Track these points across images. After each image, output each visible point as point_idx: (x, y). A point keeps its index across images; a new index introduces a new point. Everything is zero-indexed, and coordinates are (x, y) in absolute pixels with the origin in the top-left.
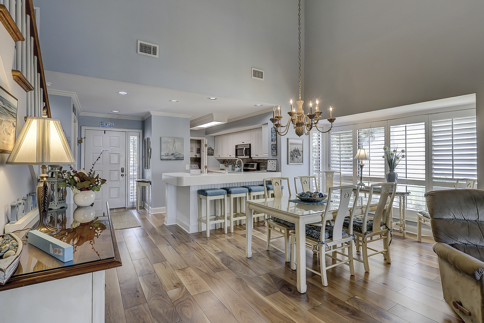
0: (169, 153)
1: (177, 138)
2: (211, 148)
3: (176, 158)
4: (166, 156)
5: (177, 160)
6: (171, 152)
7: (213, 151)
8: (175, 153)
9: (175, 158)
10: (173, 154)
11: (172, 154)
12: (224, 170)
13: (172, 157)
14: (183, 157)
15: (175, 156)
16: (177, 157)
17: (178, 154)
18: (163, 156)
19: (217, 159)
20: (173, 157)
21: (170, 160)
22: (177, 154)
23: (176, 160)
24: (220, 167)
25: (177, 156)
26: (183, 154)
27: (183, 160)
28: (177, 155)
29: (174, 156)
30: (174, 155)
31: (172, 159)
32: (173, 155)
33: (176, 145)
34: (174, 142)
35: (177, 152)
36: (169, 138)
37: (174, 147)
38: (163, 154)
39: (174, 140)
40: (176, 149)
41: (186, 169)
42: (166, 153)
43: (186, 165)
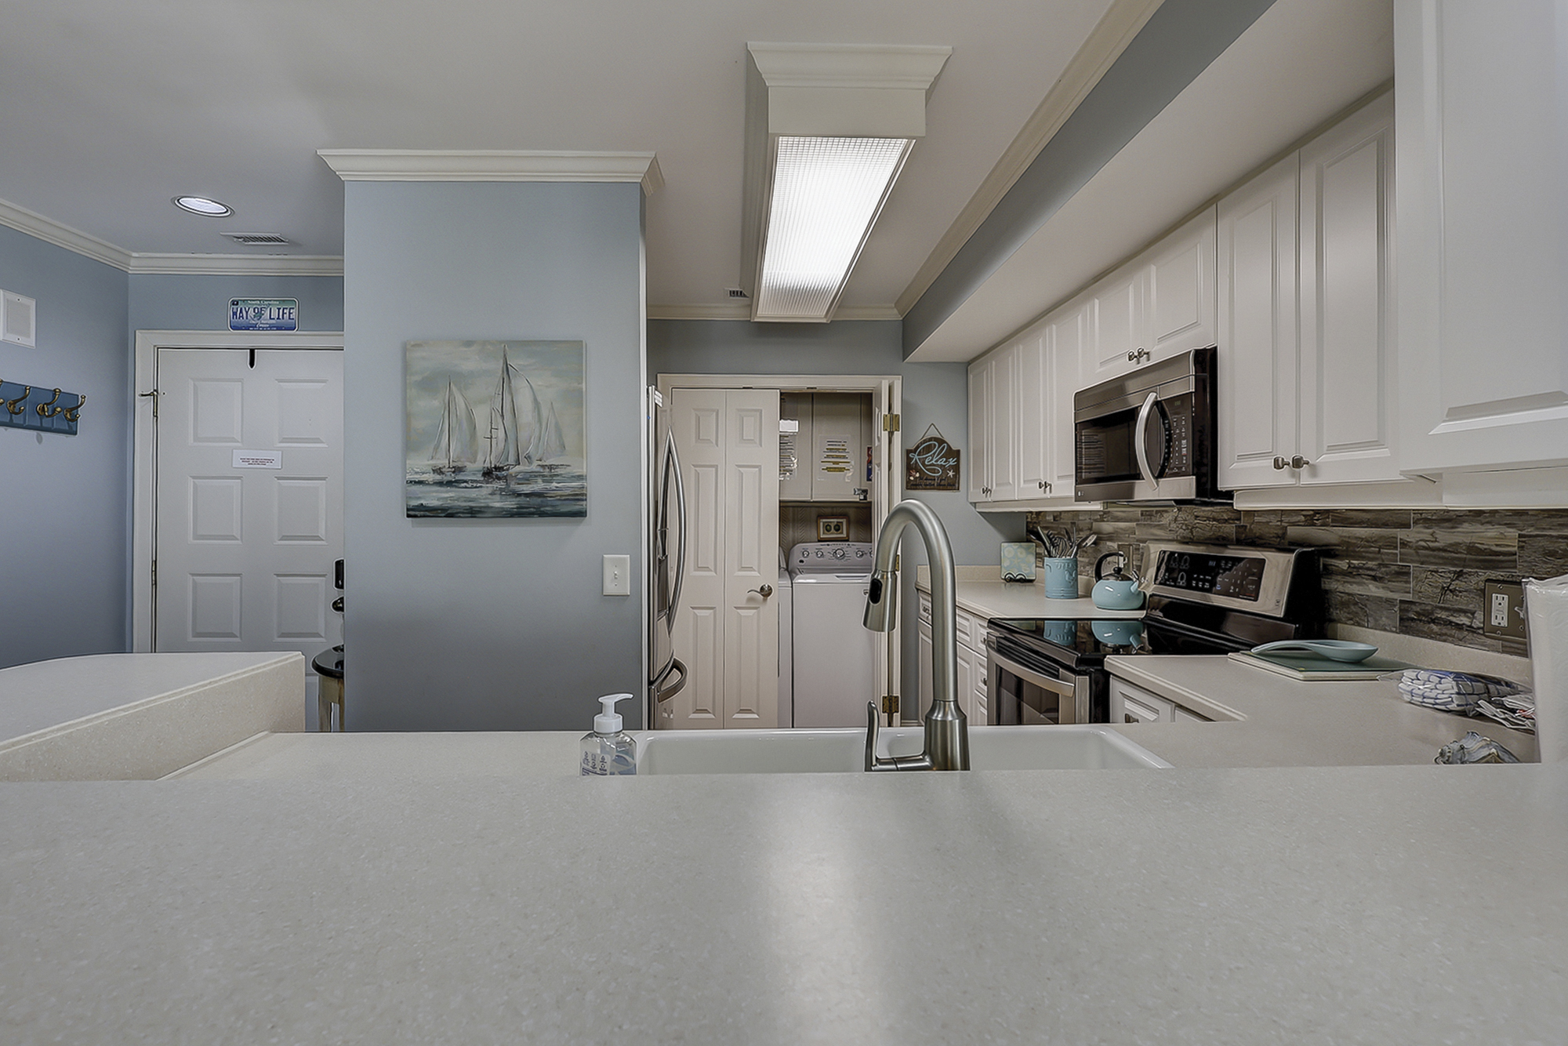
0: (470, 466)
1: (525, 345)
2: (941, 441)
3: (522, 500)
4: (440, 484)
5: (530, 515)
6: (480, 458)
7: (952, 462)
8: (512, 459)
9: (510, 504)
10: (497, 468)
11: (488, 474)
12: (1031, 581)
13: (485, 495)
14: (580, 496)
15: (514, 486)
16: (527, 495)
17: (534, 467)
18: (420, 482)
19: (979, 512)
20: (492, 494)
21: (473, 513)
23: (519, 513)
24: (1005, 563)
25: (526, 489)
26: (577, 471)
27: (582, 514)
28: (528, 478)
29: (501, 484)
30: (505, 477)
31: (488, 507)
32: (499, 478)
33: (524, 401)
34: (503, 379)
35: (528, 458)
36: (469, 343)
37: (502, 416)
38: (423, 473)
39: (502, 361)
40: (523, 435)
41: (610, 588)
42: (441, 462)
43: (603, 559)
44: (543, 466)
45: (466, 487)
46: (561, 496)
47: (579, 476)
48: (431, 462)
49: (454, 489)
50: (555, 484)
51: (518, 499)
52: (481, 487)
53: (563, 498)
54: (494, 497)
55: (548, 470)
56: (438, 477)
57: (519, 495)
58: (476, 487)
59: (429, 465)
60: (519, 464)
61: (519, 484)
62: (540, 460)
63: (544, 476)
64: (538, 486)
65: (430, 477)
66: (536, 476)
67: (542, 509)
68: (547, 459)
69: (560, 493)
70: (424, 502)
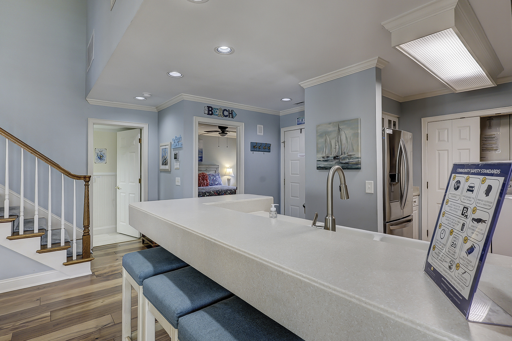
0: (330, 156)
1: (343, 122)
4: (324, 161)
6: (333, 154)
8: (340, 154)
9: (340, 166)
10: (337, 156)
11: (334, 158)
14: (358, 163)
16: (344, 163)
17: (346, 156)
18: (320, 161)
20: (336, 163)
22: (344, 156)
25: (344, 162)
27: (359, 168)
28: (344, 158)
29: (338, 161)
30: (339, 159)
32: (337, 159)
33: (343, 137)
34: (338, 132)
35: (344, 153)
36: (330, 124)
37: (338, 142)
38: (320, 158)
39: (338, 127)
40: (343, 147)
41: (368, 191)
42: (324, 155)
43: (365, 182)
44: (348, 155)
45: (330, 162)
46: (353, 163)
47: (358, 157)
48: (322, 155)
49: (327, 162)
50: (351, 160)
51: (342, 164)
52: (333, 161)
53: (354, 164)
54: (336, 164)
55: (349, 156)
56: (323, 159)
57: (342, 163)
58: (332, 161)
59: (321, 156)
60: (342, 155)
61: (342, 160)
62: (347, 153)
63: (348, 158)
64: (347, 161)
65: (322, 159)
66: (346, 158)
67: (348, 167)
68: (349, 153)
69: (352, 162)
70: (320, 166)
